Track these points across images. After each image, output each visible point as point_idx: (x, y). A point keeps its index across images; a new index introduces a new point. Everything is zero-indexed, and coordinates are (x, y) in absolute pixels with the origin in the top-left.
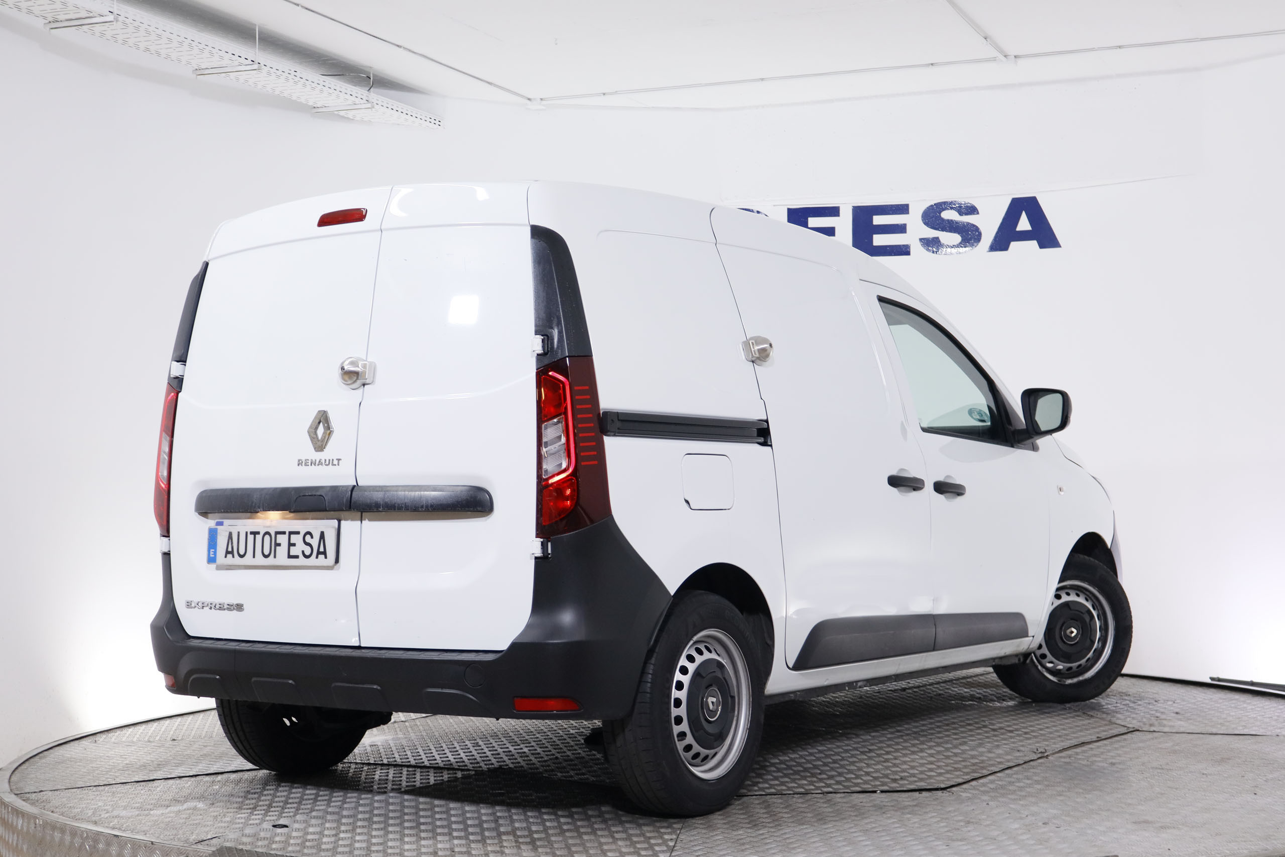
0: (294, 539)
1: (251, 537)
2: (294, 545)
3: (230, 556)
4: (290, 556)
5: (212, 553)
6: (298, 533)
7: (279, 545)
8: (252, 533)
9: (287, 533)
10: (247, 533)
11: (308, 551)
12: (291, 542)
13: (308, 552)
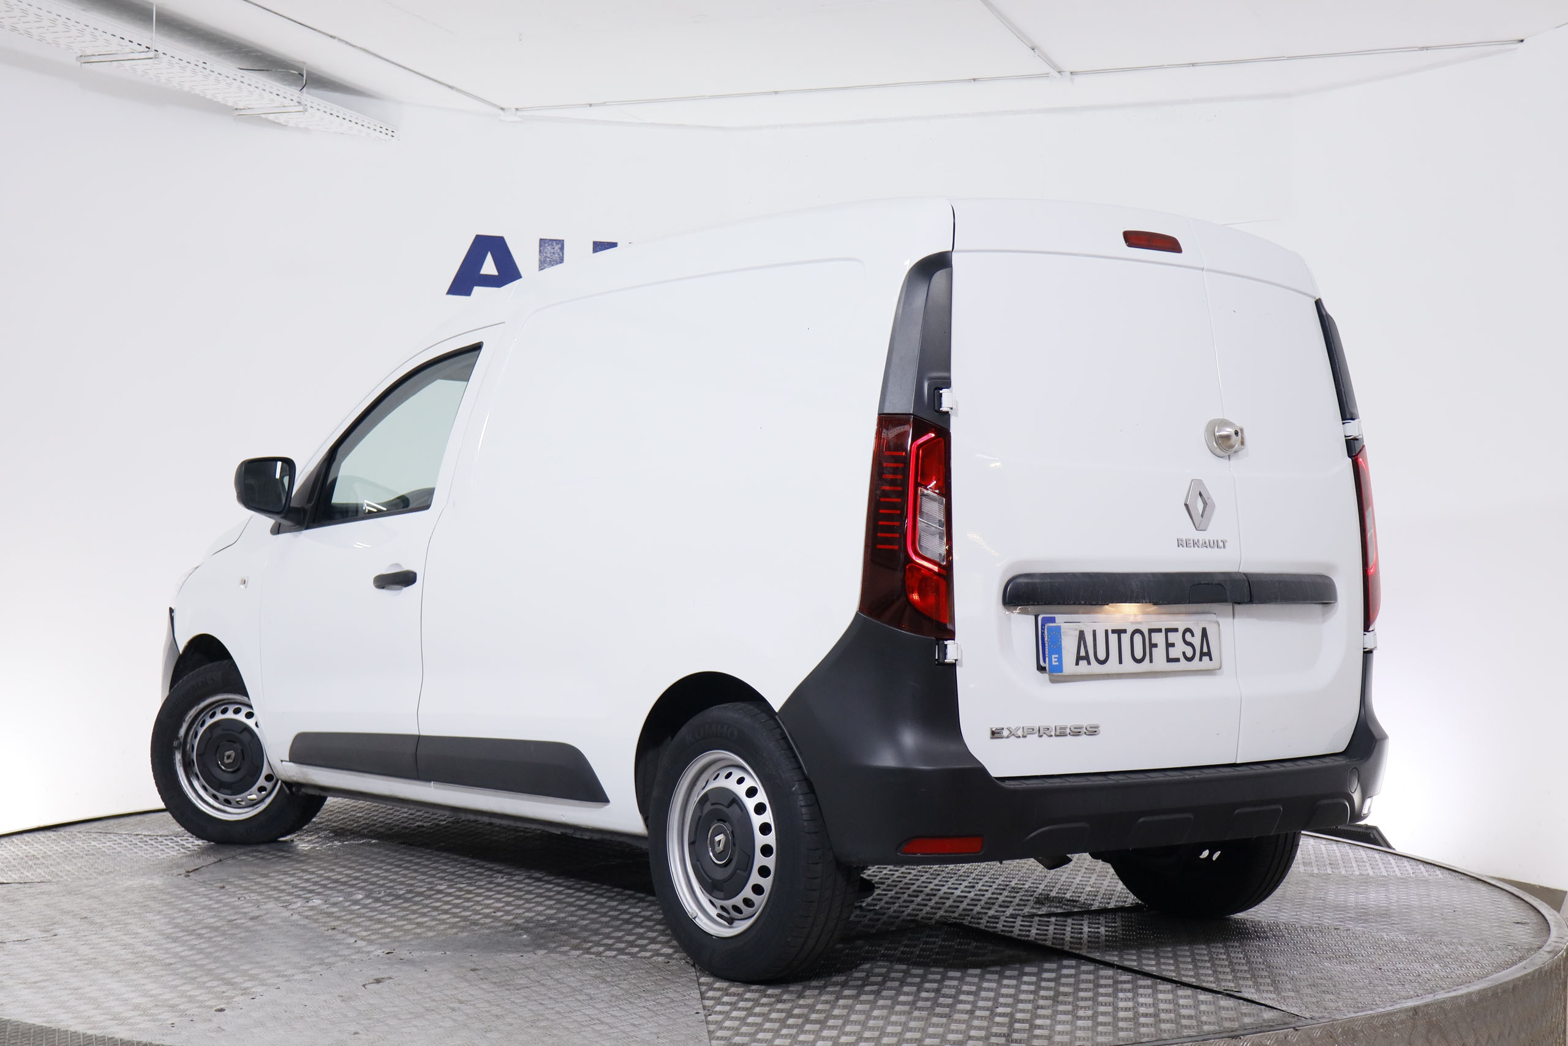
0: (1174, 638)
1: (1113, 638)
2: (1173, 645)
3: (1083, 663)
4: (1169, 660)
5: (1054, 660)
6: (1176, 630)
7: (1156, 646)
8: (1114, 631)
9: (1163, 631)
10: (1107, 632)
11: (1189, 652)
12: (1169, 642)
13: (1189, 654)
